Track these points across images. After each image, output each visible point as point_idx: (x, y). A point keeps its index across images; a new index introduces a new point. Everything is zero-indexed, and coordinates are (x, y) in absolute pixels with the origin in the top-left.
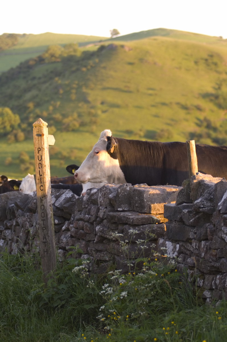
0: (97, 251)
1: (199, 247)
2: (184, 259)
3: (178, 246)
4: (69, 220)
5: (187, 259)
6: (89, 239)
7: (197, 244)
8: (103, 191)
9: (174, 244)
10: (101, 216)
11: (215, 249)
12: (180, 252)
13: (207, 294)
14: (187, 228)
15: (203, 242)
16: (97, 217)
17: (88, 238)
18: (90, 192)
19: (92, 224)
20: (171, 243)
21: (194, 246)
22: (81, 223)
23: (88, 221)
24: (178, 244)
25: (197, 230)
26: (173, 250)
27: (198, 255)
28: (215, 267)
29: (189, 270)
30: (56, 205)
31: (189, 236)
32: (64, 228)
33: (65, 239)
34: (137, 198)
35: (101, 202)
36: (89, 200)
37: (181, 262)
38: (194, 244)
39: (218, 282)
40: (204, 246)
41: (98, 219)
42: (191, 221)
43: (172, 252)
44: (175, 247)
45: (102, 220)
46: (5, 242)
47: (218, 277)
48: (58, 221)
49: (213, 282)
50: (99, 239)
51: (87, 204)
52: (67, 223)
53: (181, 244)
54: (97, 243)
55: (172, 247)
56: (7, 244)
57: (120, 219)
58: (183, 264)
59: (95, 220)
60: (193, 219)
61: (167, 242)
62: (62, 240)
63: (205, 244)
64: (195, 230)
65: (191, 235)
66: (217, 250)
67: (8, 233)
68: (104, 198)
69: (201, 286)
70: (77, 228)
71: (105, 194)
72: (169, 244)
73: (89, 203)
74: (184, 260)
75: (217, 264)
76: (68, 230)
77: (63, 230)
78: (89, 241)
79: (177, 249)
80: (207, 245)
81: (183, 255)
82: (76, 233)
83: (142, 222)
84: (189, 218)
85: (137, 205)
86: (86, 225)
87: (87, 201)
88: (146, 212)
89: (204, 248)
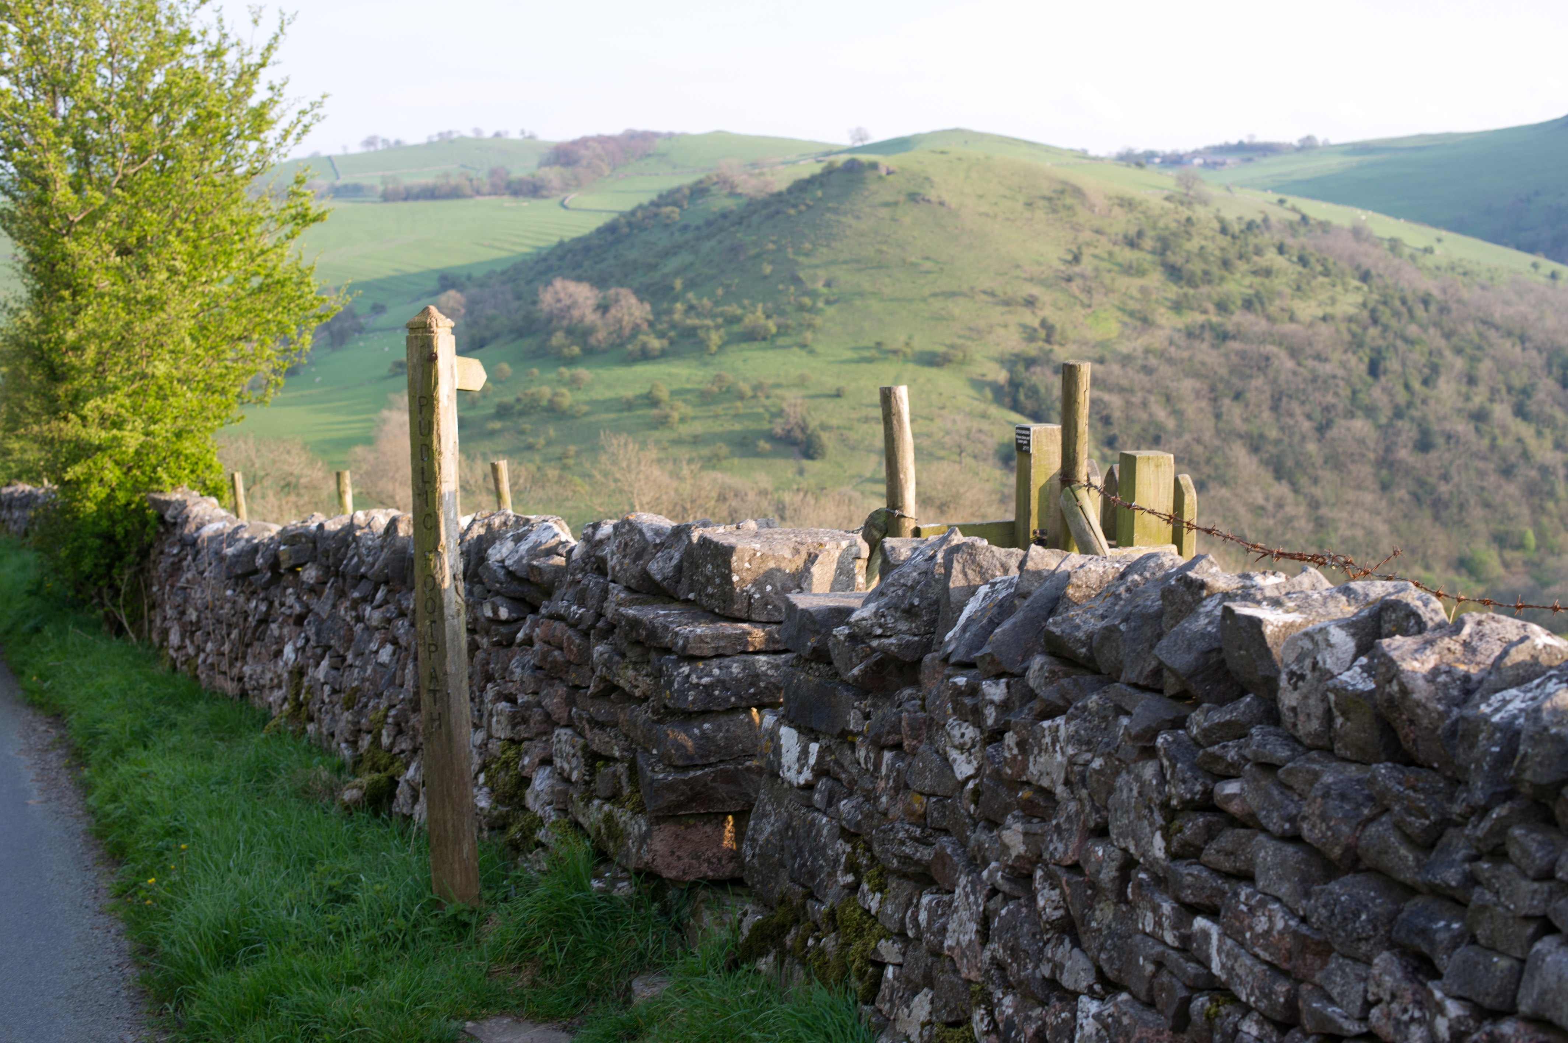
0: (595, 723)
1: (877, 766)
2: (831, 800)
3: (814, 748)
4: (535, 610)
5: (839, 801)
6: (577, 682)
7: (872, 755)
8: (622, 534)
9: (803, 738)
10: (609, 616)
11: (922, 794)
12: (820, 771)
13: (889, 950)
14: (844, 695)
15: (887, 756)
16: (600, 615)
17: (573, 677)
18: (594, 533)
19: (586, 634)
20: (794, 733)
21: (862, 761)
22: (559, 626)
23: (573, 626)
24: (816, 740)
25: (874, 705)
26: (799, 759)
27: (871, 797)
28: (918, 862)
29: (840, 841)
30: (507, 563)
31: (848, 722)
32: (520, 635)
33: (518, 670)
34: (709, 566)
35: (613, 568)
36: (589, 557)
37: (822, 806)
38: (862, 753)
39: (923, 917)
40: (891, 769)
41: (600, 624)
42: (856, 671)
43: (796, 766)
44: (804, 753)
45: (611, 628)
46: (394, 653)
47: (925, 900)
48: (510, 613)
49: (909, 913)
50: (601, 686)
51: (583, 570)
52: (530, 618)
53: (824, 742)
54: (594, 696)
55: (796, 750)
56: (398, 660)
57: (652, 632)
58: (825, 813)
59: (593, 626)
60: (862, 666)
61: (784, 730)
62: (512, 673)
63: (893, 764)
64: (866, 704)
65: (854, 721)
66: (929, 796)
67: (401, 626)
68: (624, 557)
69: (873, 912)
70: (548, 643)
71: (626, 544)
72: (789, 737)
73: (588, 567)
74: (830, 803)
75: (925, 854)
76: (529, 642)
77: (518, 641)
78: (577, 687)
79: (812, 761)
80: (898, 771)
81: (830, 783)
82: (545, 656)
83: (717, 648)
84: (850, 659)
85: (710, 590)
86: (569, 638)
87: (583, 560)
88: (737, 614)
89: (888, 777)
